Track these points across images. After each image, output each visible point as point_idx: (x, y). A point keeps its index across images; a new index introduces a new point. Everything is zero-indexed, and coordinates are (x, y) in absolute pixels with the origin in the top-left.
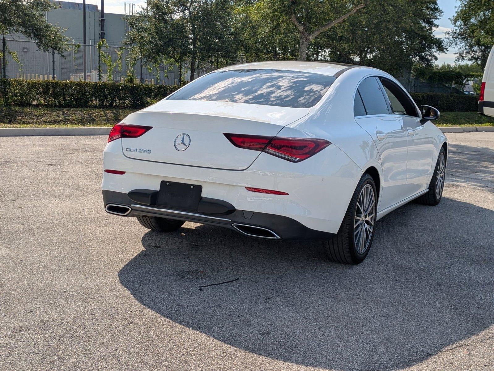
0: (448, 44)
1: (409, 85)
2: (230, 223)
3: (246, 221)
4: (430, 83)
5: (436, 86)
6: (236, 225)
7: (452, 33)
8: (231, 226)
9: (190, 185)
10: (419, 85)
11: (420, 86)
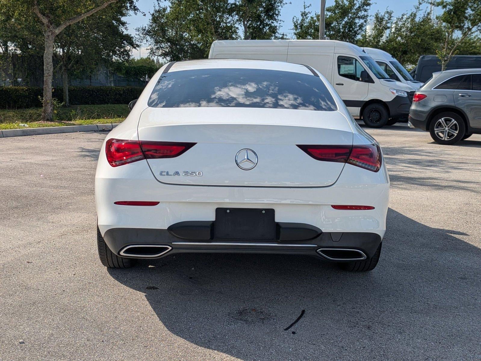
0: (139, 41)
1: (108, 79)
2: (315, 249)
3: (335, 244)
4: (127, 78)
5: (132, 80)
6: (322, 251)
7: (142, 30)
8: (315, 252)
9: (260, 210)
10: (117, 79)
11: (118, 81)
